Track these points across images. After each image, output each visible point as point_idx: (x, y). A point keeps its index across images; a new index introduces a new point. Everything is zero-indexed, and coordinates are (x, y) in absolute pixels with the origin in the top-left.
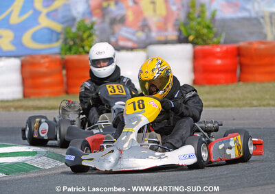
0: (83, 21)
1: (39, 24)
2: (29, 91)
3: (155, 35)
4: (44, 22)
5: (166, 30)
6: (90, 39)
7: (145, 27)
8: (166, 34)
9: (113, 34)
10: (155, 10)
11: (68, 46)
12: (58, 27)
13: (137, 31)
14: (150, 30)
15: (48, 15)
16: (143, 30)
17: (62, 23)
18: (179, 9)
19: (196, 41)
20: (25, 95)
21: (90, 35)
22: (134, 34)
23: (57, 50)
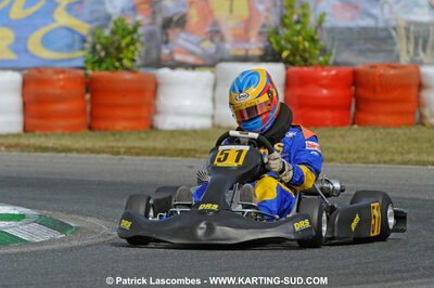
0: (121, 20)
1: (54, 21)
2: (32, 122)
3: (230, 47)
4: (62, 18)
5: (247, 41)
6: (132, 48)
7: (215, 34)
8: (247, 46)
9: (166, 42)
10: (231, 11)
11: (97, 58)
12: (84, 28)
13: (204, 40)
14: (222, 39)
15: (69, 8)
16: (212, 40)
17: (90, 22)
18: (268, 10)
19: (291, 59)
20: (26, 129)
21: (132, 43)
22: (198, 45)
23: (80, 63)
